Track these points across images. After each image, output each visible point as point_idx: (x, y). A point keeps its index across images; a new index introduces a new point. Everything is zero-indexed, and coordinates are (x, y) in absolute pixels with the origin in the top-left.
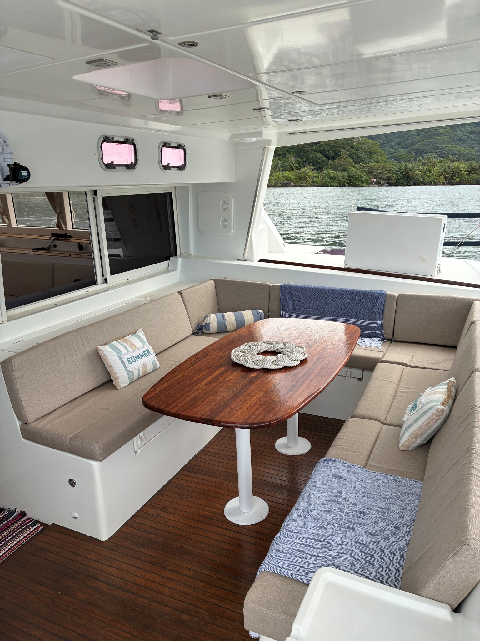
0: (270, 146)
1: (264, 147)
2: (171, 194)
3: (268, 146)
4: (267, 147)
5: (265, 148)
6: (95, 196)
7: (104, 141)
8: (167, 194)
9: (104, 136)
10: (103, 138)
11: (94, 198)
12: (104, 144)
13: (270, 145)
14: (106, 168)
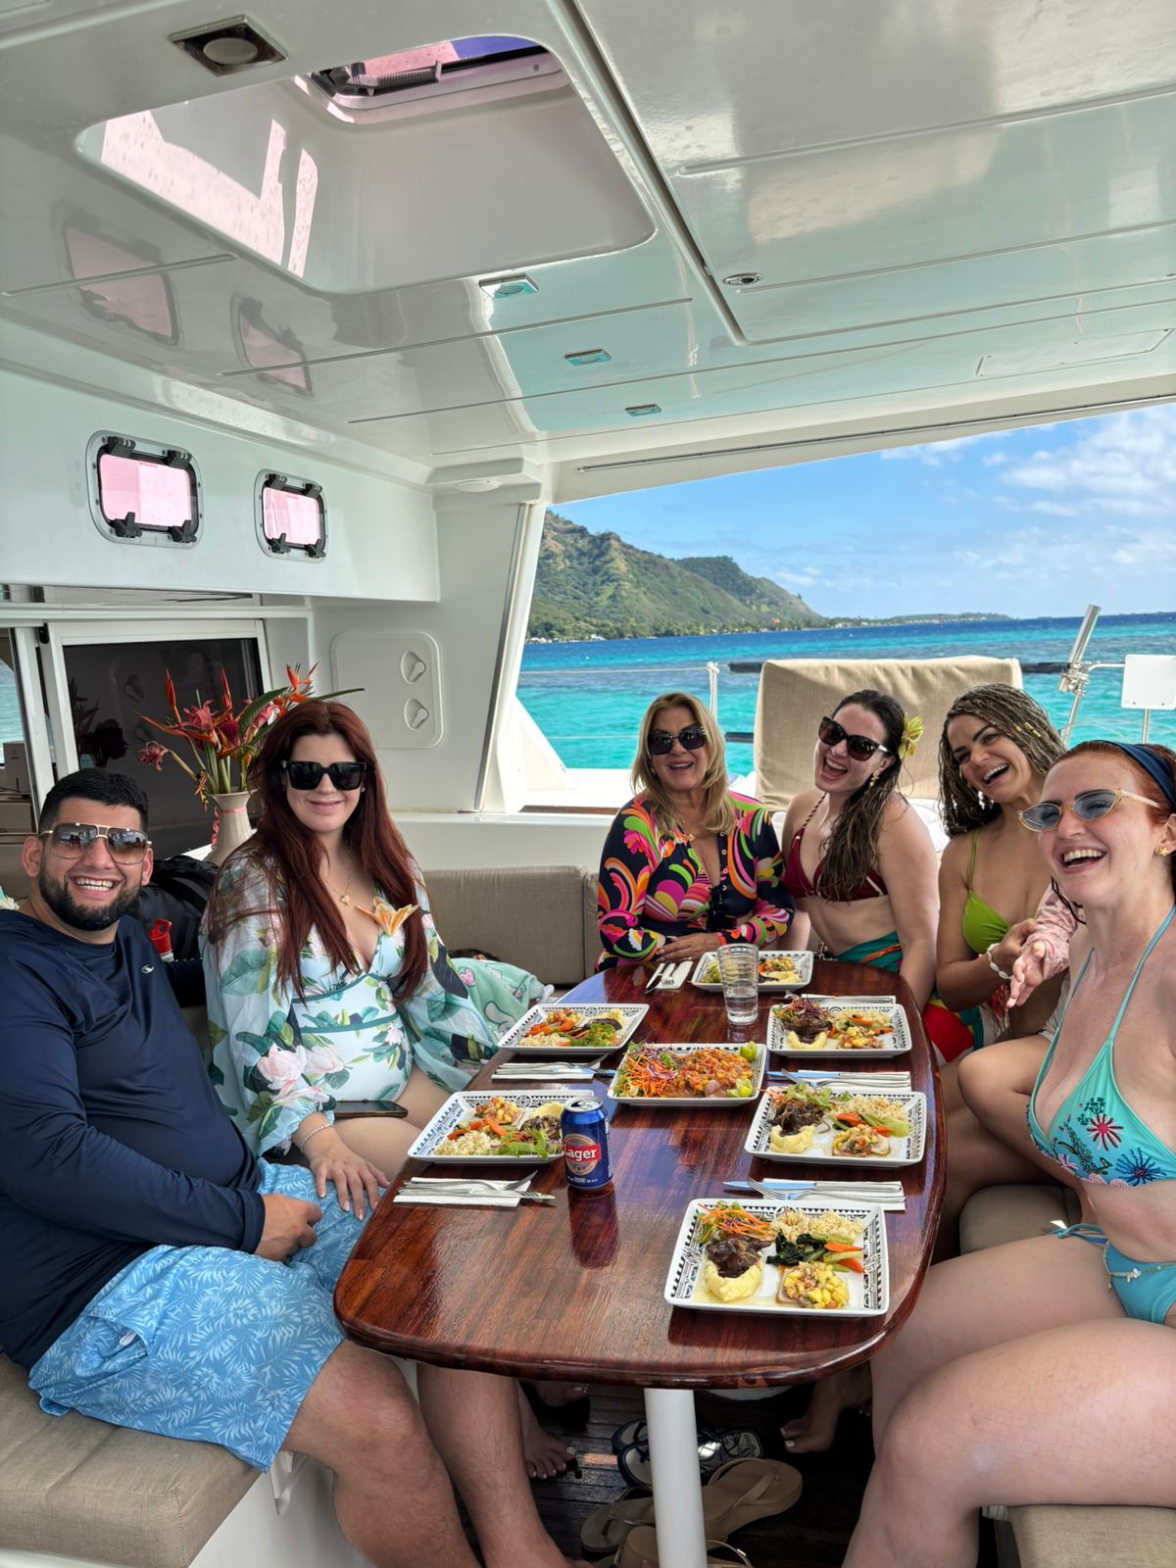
0: (537, 501)
1: (522, 505)
2: (254, 642)
3: (532, 502)
4: (529, 502)
5: (522, 508)
6: (42, 645)
7: (106, 449)
8: (242, 642)
9: (106, 436)
10: (103, 440)
11: (38, 649)
12: (105, 457)
13: (537, 498)
14: (111, 531)
